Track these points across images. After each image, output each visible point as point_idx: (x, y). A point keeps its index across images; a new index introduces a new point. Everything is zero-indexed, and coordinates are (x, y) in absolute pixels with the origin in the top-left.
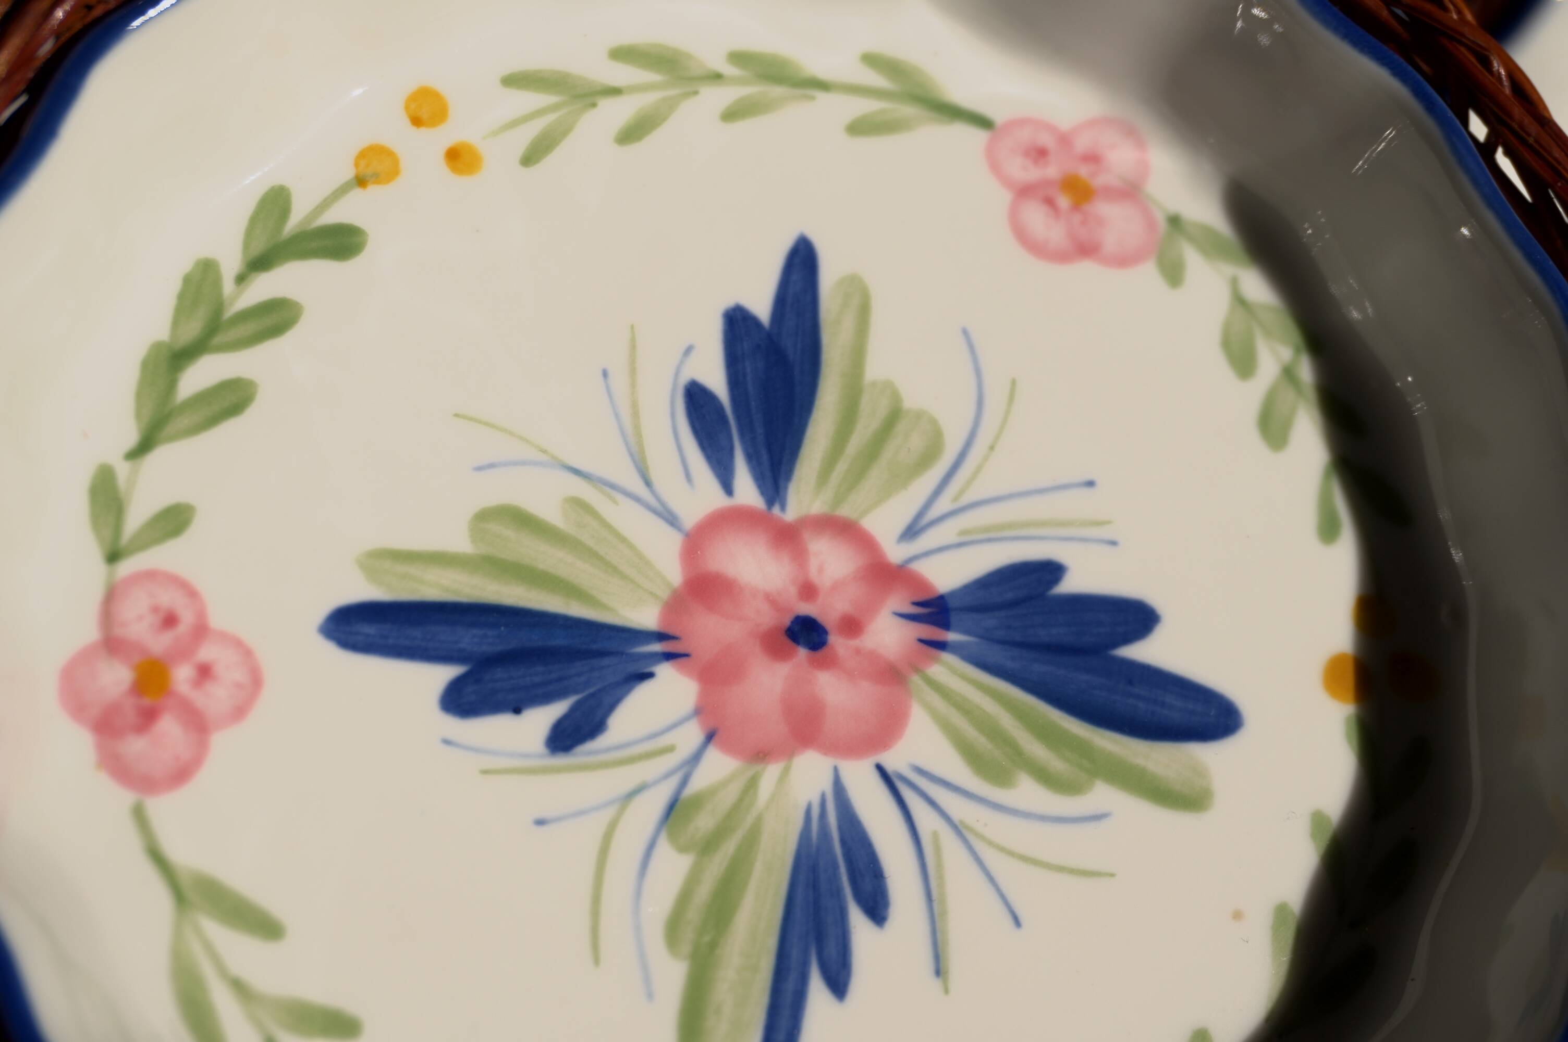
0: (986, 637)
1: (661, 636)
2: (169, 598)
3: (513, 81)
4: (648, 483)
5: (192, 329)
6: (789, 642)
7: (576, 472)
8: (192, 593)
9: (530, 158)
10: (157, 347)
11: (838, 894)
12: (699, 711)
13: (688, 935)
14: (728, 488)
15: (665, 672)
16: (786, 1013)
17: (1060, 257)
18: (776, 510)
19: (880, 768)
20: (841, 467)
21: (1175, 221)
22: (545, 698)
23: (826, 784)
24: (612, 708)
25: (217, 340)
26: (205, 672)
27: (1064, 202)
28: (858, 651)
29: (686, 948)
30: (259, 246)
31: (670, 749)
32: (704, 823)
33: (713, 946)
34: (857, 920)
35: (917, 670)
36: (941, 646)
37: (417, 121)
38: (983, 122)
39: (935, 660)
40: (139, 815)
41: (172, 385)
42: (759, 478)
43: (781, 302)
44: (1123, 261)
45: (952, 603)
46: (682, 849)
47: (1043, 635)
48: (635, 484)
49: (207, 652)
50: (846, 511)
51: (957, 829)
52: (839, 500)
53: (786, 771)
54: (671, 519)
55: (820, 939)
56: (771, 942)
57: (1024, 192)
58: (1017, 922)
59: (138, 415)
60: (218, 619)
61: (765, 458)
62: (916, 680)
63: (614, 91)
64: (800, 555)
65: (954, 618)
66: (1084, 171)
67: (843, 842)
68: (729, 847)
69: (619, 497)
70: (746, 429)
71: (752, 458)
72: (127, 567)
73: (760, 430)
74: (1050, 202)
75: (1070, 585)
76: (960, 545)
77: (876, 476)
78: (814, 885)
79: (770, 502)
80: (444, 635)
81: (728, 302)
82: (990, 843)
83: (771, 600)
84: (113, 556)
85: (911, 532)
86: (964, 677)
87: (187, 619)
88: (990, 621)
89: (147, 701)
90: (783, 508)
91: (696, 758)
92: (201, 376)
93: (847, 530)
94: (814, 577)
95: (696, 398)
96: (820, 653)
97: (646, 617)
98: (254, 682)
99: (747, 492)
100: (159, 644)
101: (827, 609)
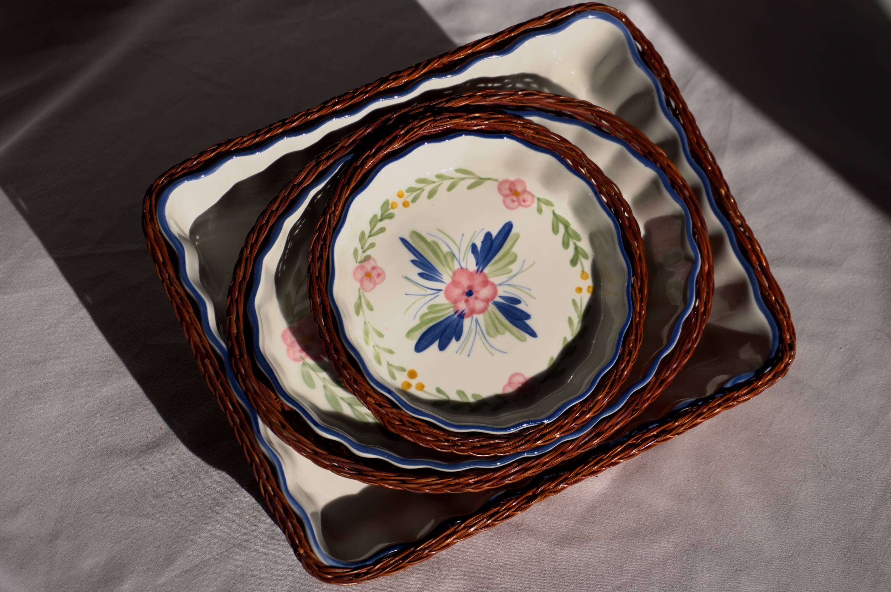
0: (453, 321)
1: (482, 271)
2: (528, 203)
4: (508, 285)
5: (570, 232)
6: (470, 290)
7: (516, 275)
8: (527, 207)
9: (574, 301)
10: (569, 225)
11: (426, 271)
12: (467, 269)
13: (434, 245)
14: (500, 297)
15: (476, 268)
16: (414, 251)
17: (511, 378)
18: (492, 302)
19: (442, 290)
20: (494, 317)
22: (482, 248)
23: (444, 280)
24: (475, 256)
25: (566, 234)
26: (513, 201)
28: (462, 299)
29: (432, 243)
30: (579, 250)
31: (463, 261)
32: (449, 258)
33: (430, 247)
34: (421, 271)
35: (454, 307)
36: (456, 313)
37: (589, 287)
39: (454, 310)
40: (496, 180)
42: (499, 303)
43: (528, 326)
45: (461, 319)
46: (447, 252)
47: (448, 330)
48: (509, 283)
49: (516, 203)
50: (486, 313)
51: (426, 295)
52: (489, 313)
53: (450, 276)
54: (500, 285)
55: (421, 263)
56: (425, 256)
58: (406, 294)
59: (559, 215)
60: (520, 208)
61: (502, 306)
62: (452, 305)
64: (483, 301)
65: (459, 318)
67: (434, 277)
68: (443, 260)
69: (508, 279)
70: (509, 306)
71: (503, 304)
72: (536, 200)
73: (507, 308)
75: (454, 340)
76: (470, 327)
77: (490, 322)
78: (430, 268)
79: (494, 302)
80: (500, 239)
81: (532, 317)
82: (420, 299)
83: (478, 292)
84: (539, 199)
85: (477, 321)
86: (449, 313)
87: (523, 204)
88: (455, 323)
89: (513, 191)
90: (492, 303)
91: (460, 264)
92: (562, 228)
93: (483, 311)
94: (478, 301)
95: (518, 301)
96: (465, 293)
97: (486, 270)
98: (508, 207)
99: (498, 299)
100: (521, 198)
101: (471, 299)
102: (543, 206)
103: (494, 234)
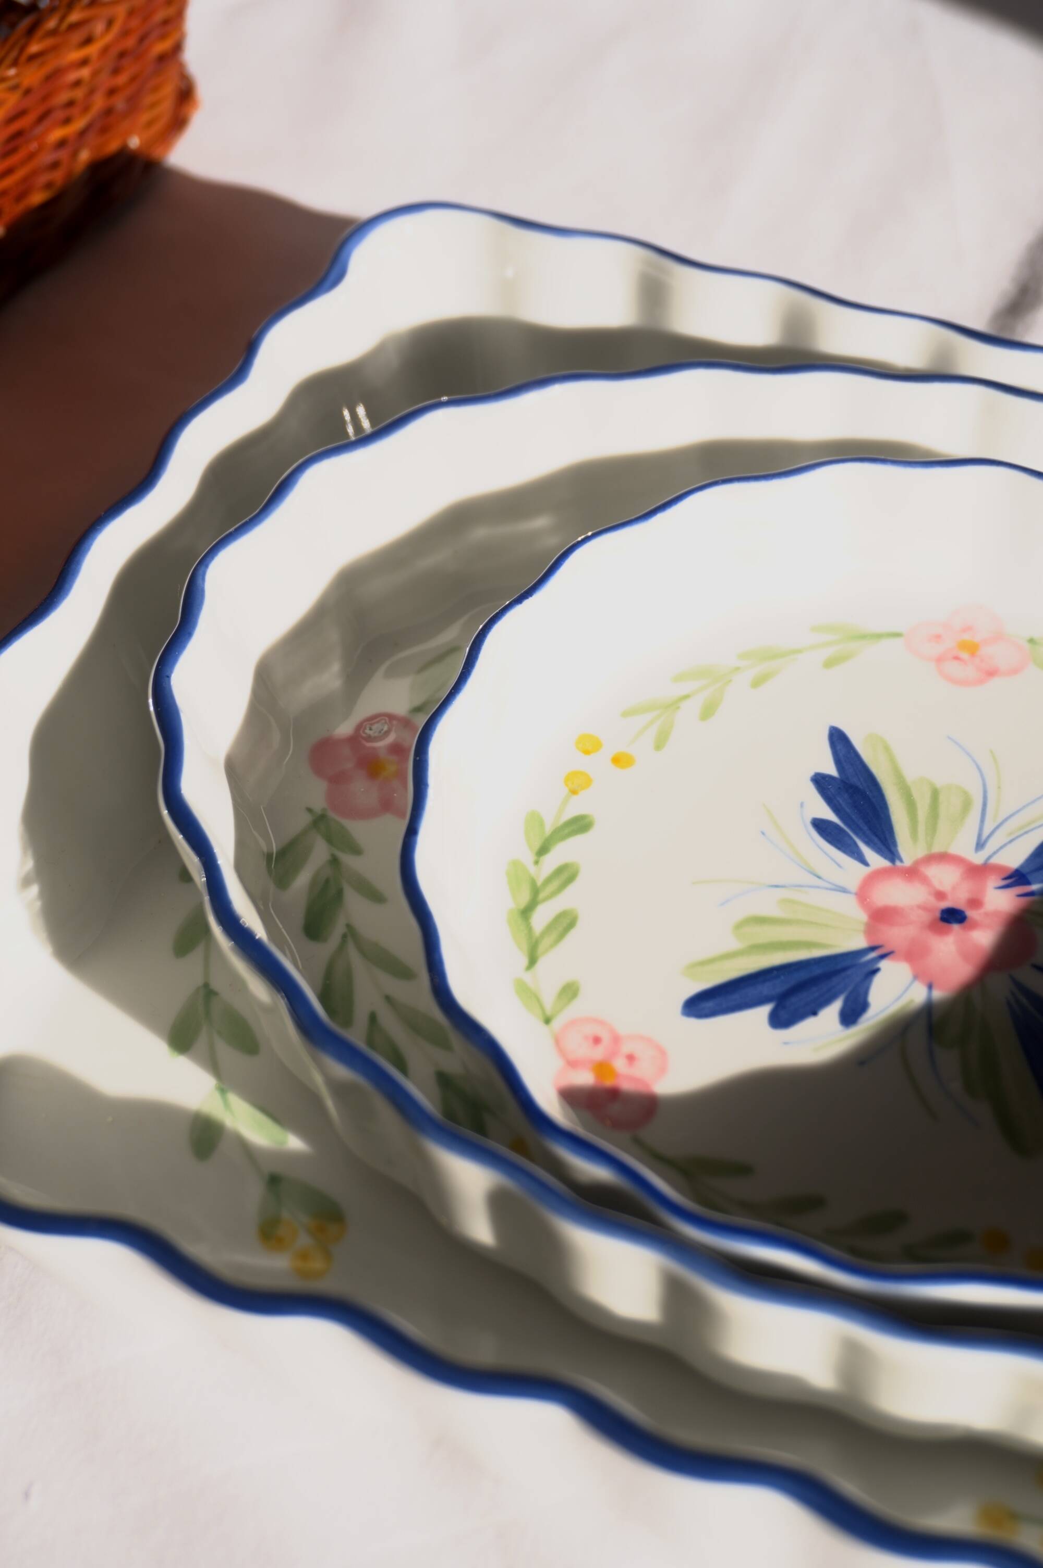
1: (873, 949)
2: (590, 1029)
3: (626, 714)
4: (819, 877)
5: (525, 896)
6: (946, 925)
7: (777, 886)
8: (602, 1023)
9: (659, 744)
10: (511, 911)
12: (916, 977)
13: (980, 1088)
14: (866, 863)
15: (884, 965)
17: (980, 682)
18: (898, 863)
19: (1035, 966)
20: (921, 828)
21: (1031, 641)
22: (826, 1001)
23: (1009, 986)
24: (866, 994)
25: (542, 896)
26: (631, 1058)
27: (965, 655)
28: (987, 914)
29: (983, 1095)
30: (537, 845)
31: (911, 1001)
32: (952, 1030)
33: (997, 1087)
36: (1031, 893)
37: (587, 752)
38: (898, 635)
41: (530, 929)
42: (879, 851)
43: (838, 762)
44: (1014, 671)
45: (1025, 871)
46: (950, 1047)
48: (812, 881)
49: (626, 1048)
50: (937, 849)
52: (930, 845)
54: (844, 890)
57: (939, 660)
59: (520, 947)
60: (622, 1030)
61: (876, 840)
62: (1028, 916)
63: (686, 697)
64: (925, 880)
65: (1030, 878)
66: (967, 637)
68: (976, 1036)
69: (807, 890)
70: (857, 830)
71: (868, 843)
72: (557, 1024)
73: (865, 828)
74: (957, 658)
76: (1011, 841)
77: (943, 825)
78: (1034, 1035)
79: (893, 861)
80: (752, 992)
81: (812, 773)
83: (923, 908)
84: (547, 1021)
85: (980, 845)
87: (606, 1036)
90: (901, 861)
92: (542, 917)
93: (943, 858)
94: (939, 887)
95: (820, 826)
96: (966, 924)
97: (858, 942)
98: (662, 1052)
99: (876, 860)
100: (598, 1053)
101: (957, 900)
102: (549, 999)
103: (763, 1012)
